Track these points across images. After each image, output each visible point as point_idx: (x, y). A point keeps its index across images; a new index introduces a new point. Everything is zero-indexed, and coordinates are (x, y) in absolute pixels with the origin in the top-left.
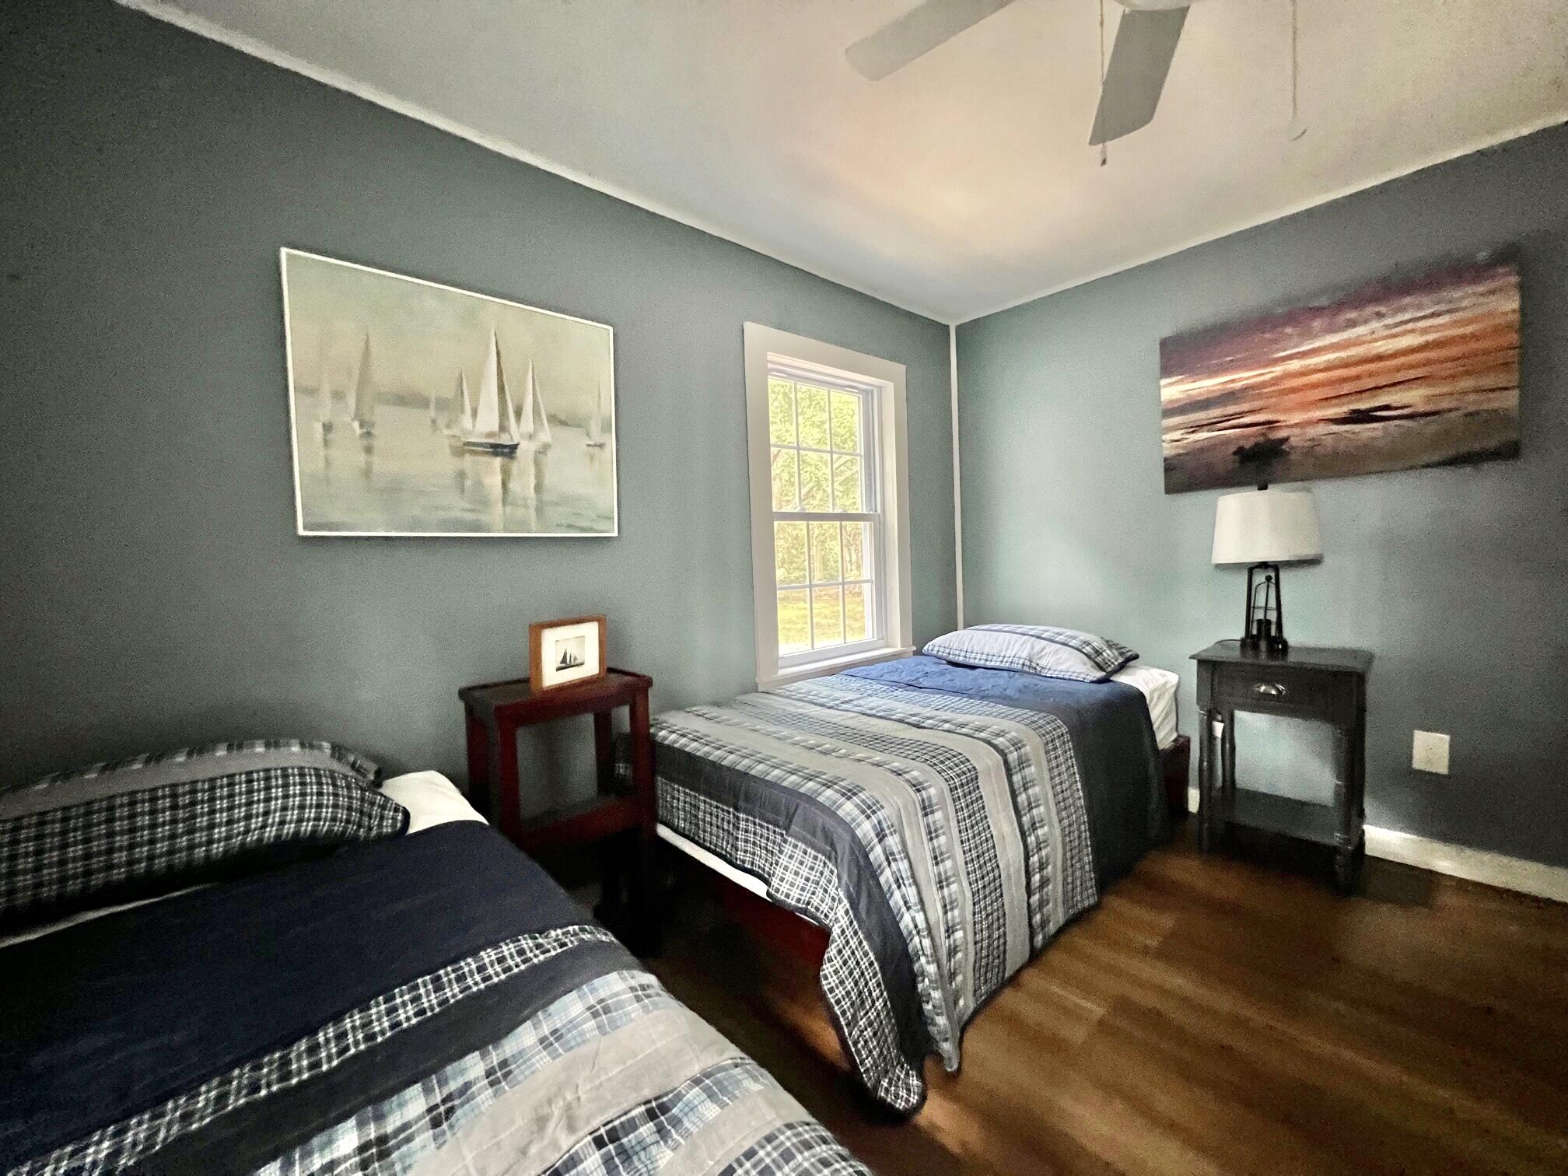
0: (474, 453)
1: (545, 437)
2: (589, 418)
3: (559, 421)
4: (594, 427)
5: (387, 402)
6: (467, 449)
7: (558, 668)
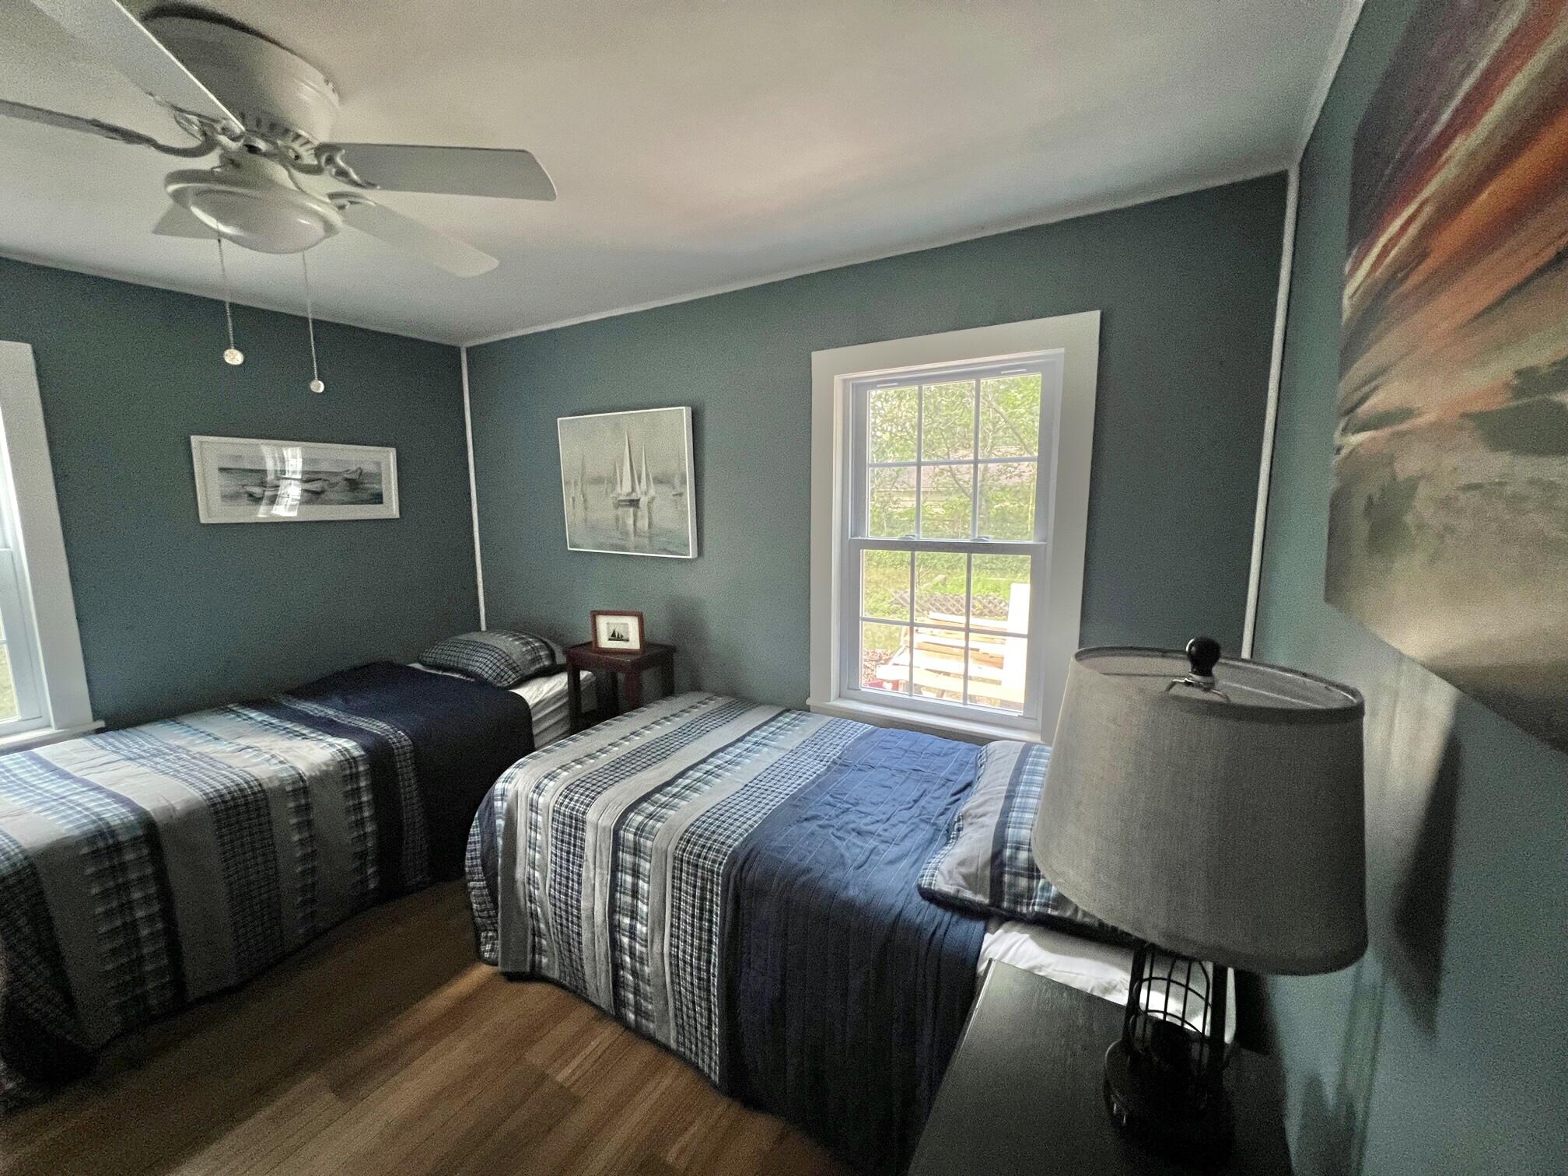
0: (622, 506)
1: (652, 492)
2: (673, 476)
3: (658, 481)
4: (677, 482)
5: (591, 483)
6: (619, 504)
7: (610, 639)
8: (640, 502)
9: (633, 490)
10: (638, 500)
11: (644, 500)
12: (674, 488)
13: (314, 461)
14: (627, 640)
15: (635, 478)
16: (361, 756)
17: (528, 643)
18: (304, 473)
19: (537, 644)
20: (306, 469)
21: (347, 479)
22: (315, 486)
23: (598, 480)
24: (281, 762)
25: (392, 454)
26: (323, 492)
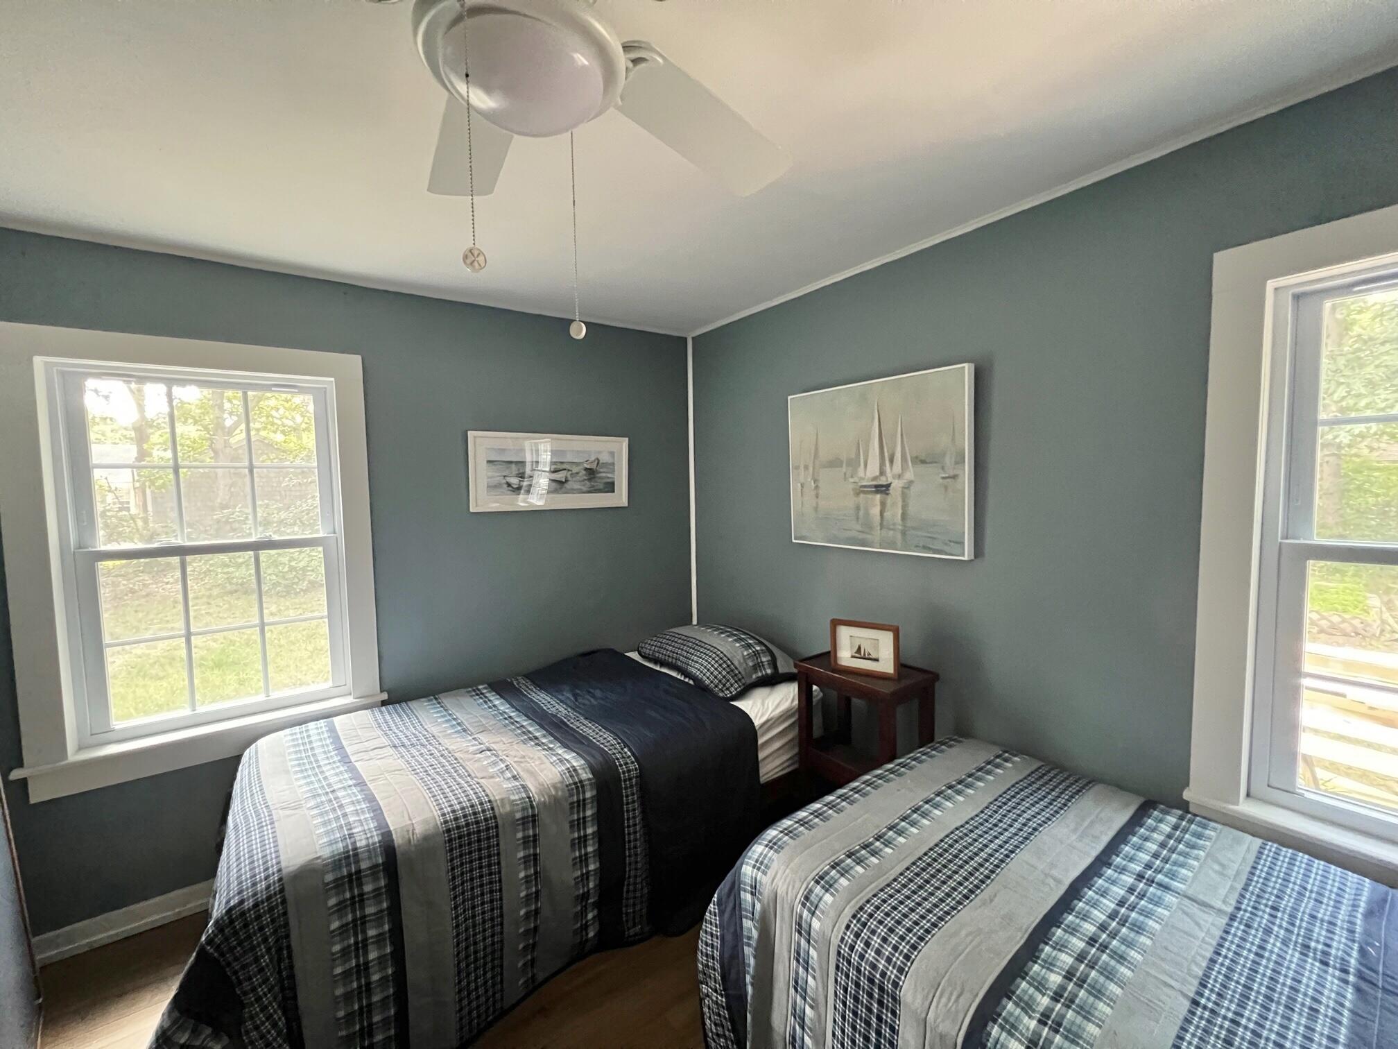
0: (865, 492)
1: (909, 475)
2: (944, 455)
3: (920, 461)
4: (949, 461)
5: (824, 467)
6: (862, 490)
7: (853, 657)
8: (891, 488)
9: (882, 473)
10: (888, 486)
11: (897, 485)
12: (943, 468)
13: (563, 452)
14: (877, 660)
15: (886, 458)
16: (589, 779)
17: (749, 646)
18: (552, 463)
19: (758, 648)
20: (554, 460)
21: (586, 469)
22: (560, 476)
23: (834, 463)
24: (515, 777)
25: (625, 442)
26: (567, 481)
